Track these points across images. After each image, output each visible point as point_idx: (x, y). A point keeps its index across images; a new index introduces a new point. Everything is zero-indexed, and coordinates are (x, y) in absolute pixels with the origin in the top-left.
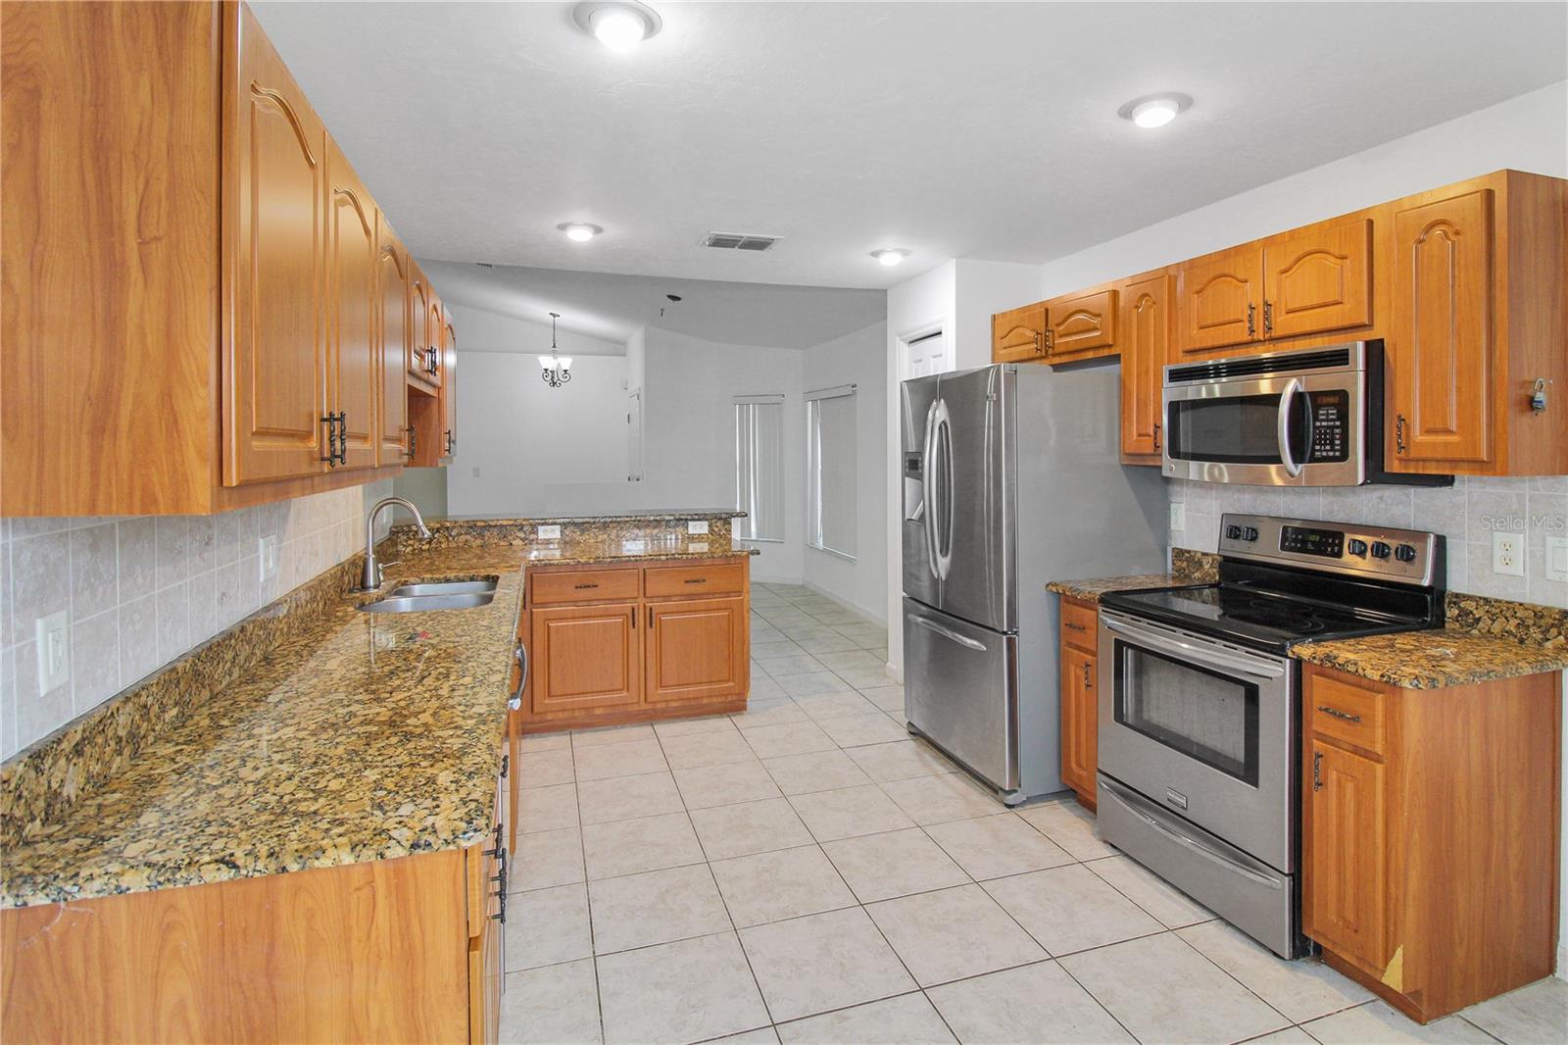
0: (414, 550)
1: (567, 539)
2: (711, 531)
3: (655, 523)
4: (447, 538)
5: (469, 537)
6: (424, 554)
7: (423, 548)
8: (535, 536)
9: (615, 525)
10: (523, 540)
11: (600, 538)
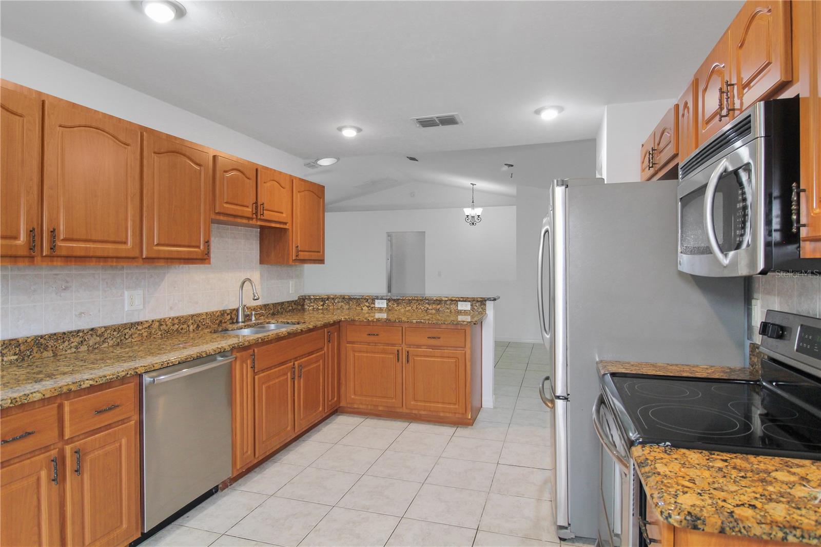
0: (314, 308)
1: (390, 308)
2: (473, 309)
3: (438, 302)
4: (333, 303)
5: (342, 303)
6: (320, 311)
7: (319, 308)
8: (374, 306)
9: (415, 301)
10: (368, 307)
11: (408, 308)
